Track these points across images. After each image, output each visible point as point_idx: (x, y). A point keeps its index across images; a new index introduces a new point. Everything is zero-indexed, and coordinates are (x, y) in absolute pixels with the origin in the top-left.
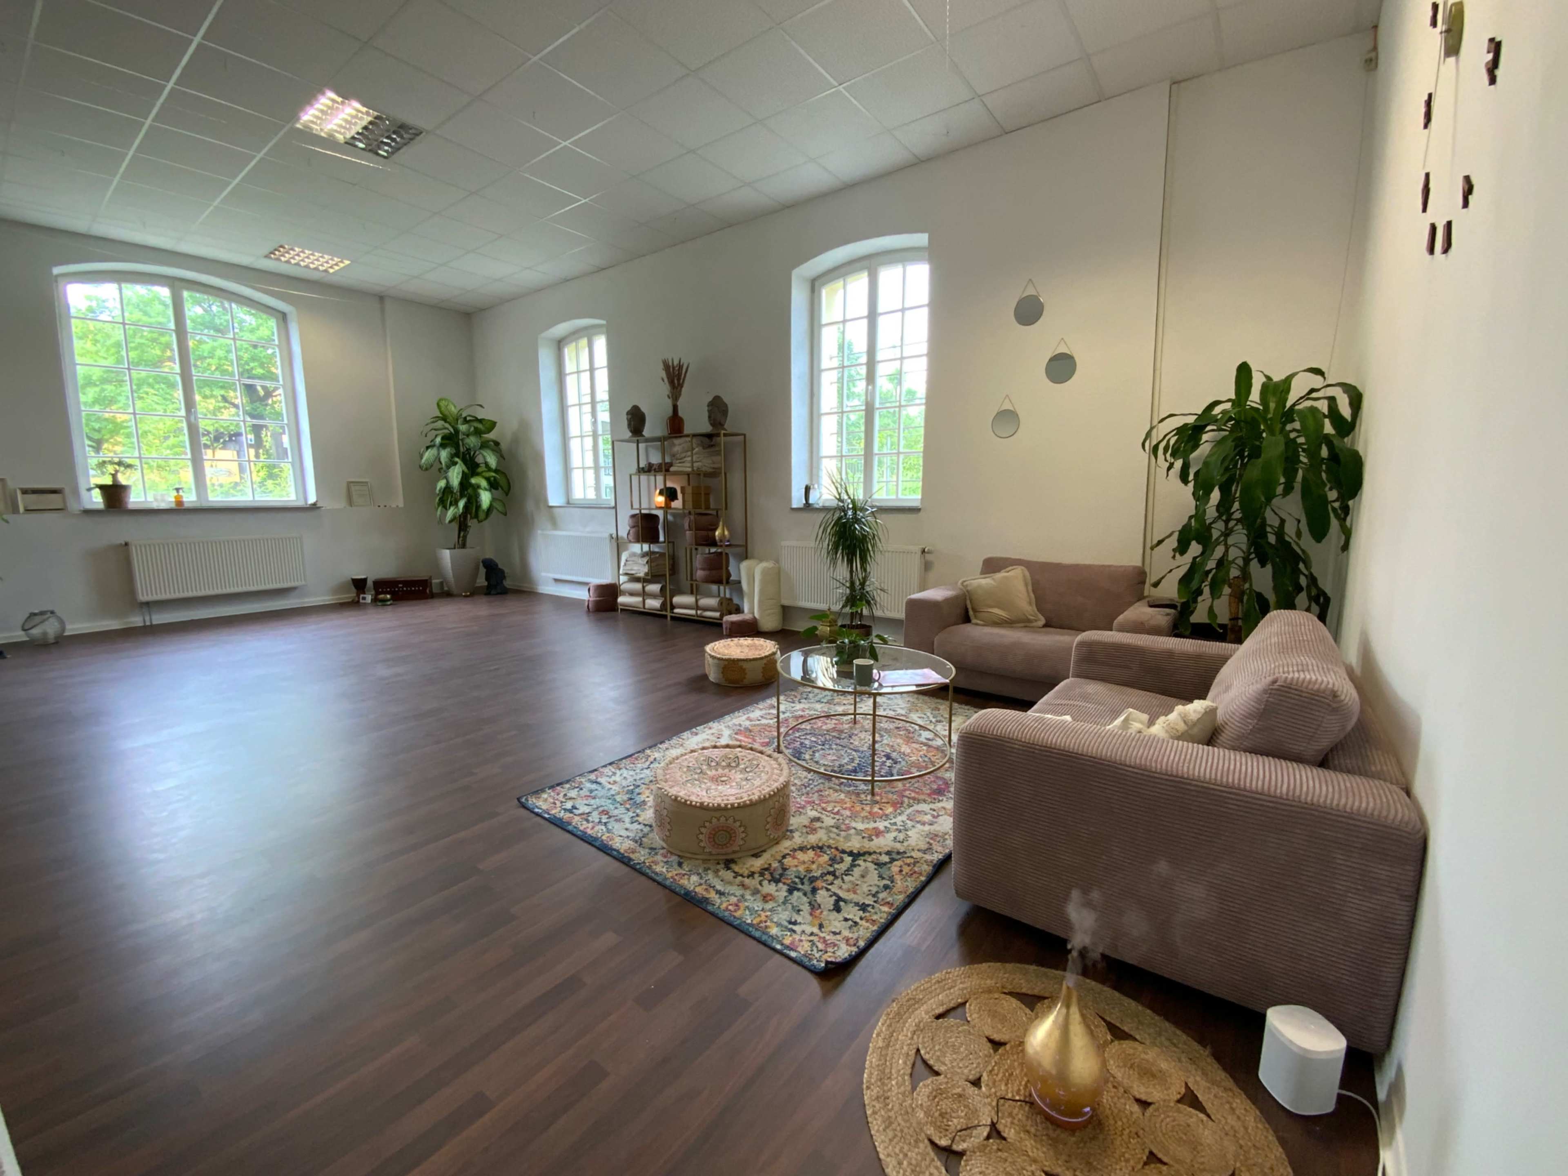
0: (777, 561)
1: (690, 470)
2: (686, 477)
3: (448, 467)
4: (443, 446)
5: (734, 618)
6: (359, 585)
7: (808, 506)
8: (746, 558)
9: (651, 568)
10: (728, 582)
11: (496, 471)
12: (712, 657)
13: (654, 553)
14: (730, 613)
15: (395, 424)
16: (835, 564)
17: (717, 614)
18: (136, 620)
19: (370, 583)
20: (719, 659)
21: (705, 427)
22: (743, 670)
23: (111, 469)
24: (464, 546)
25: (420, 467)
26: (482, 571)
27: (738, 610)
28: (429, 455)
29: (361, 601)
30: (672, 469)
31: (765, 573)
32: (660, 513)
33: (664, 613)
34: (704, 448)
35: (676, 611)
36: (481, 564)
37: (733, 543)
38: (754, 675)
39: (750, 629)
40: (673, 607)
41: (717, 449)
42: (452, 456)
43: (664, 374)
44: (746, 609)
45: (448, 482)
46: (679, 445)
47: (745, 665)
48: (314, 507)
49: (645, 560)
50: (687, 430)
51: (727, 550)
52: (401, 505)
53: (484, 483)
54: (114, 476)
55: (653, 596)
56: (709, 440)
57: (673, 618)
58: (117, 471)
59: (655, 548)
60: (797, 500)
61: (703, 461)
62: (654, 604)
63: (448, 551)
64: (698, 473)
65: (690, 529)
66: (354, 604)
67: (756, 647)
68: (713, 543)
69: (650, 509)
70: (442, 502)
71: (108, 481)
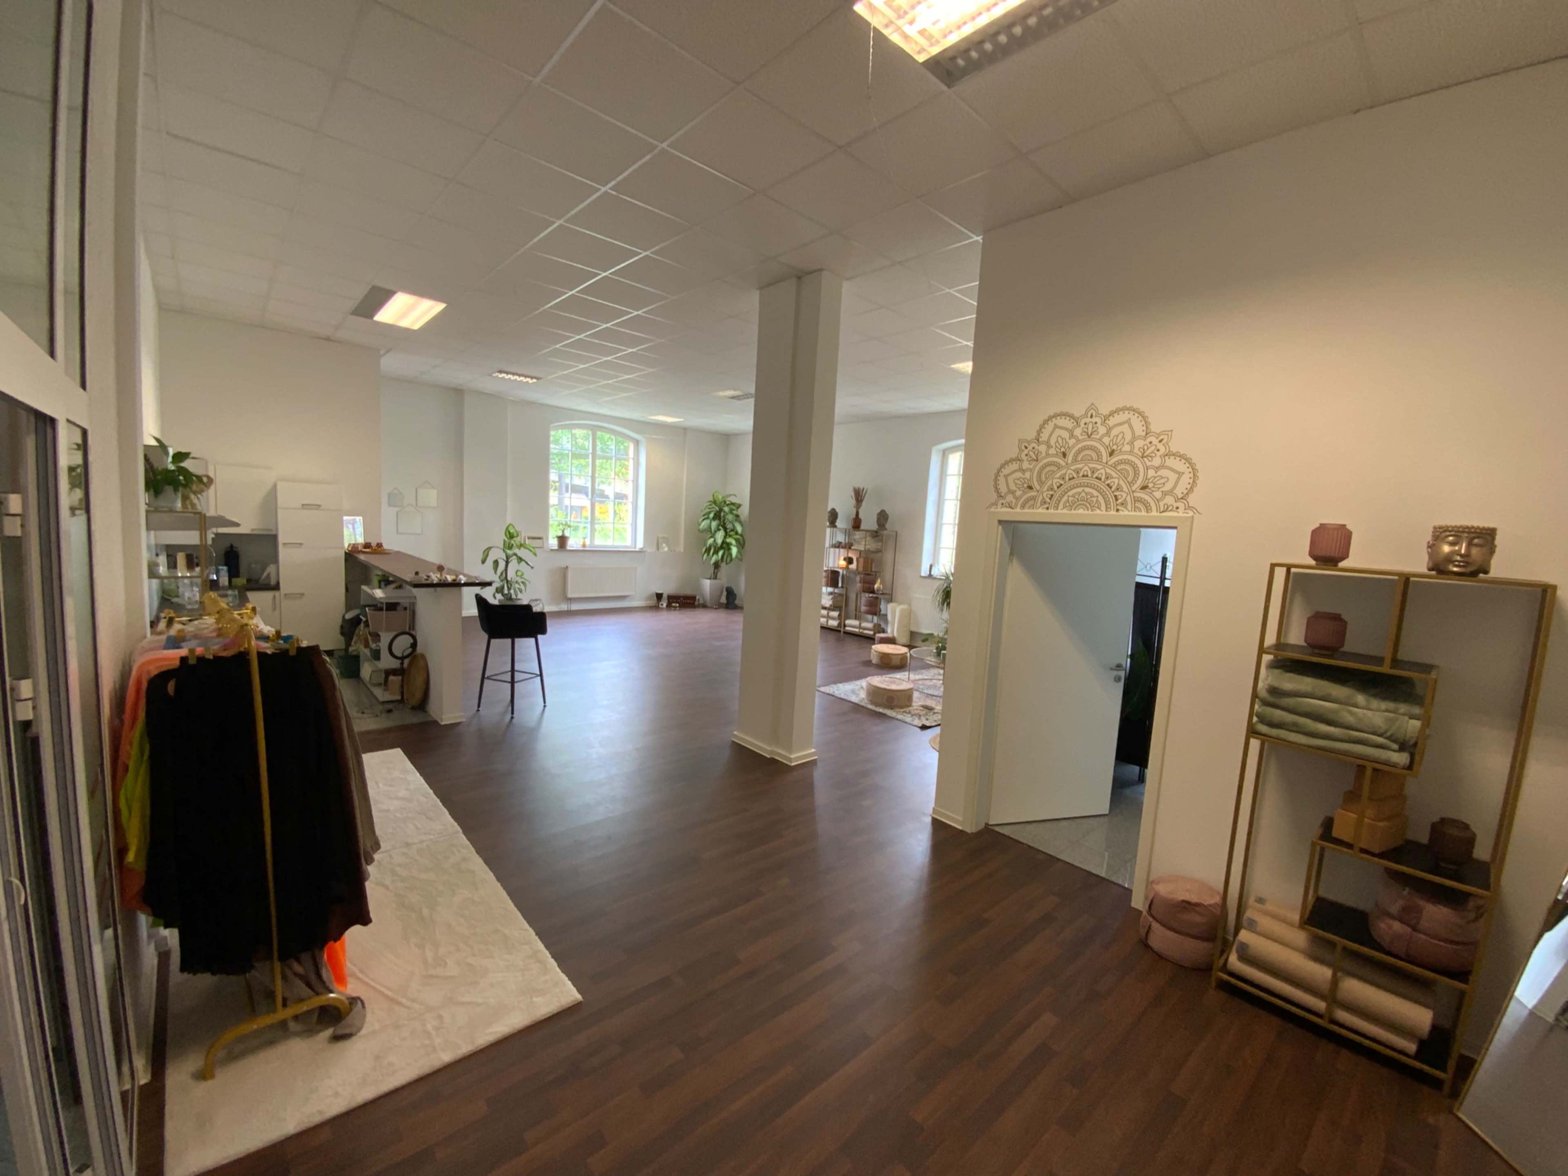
0: (910, 605)
1: (863, 549)
2: (859, 553)
3: (715, 532)
4: (714, 519)
5: (882, 635)
6: (659, 596)
7: (930, 576)
8: (891, 601)
9: (833, 602)
10: (879, 615)
11: (741, 535)
12: (876, 651)
13: (835, 593)
14: (879, 632)
15: (684, 502)
16: (942, 610)
17: (872, 633)
18: (564, 607)
19: (665, 596)
20: (879, 652)
21: (874, 527)
22: (891, 659)
23: (561, 527)
24: (715, 578)
25: (699, 530)
26: (725, 593)
27: (884, 631)
28: (704, 524)
29: (660, 606)
30: (853, 548)
31: (902, 611)
32: (841, 571)
33: (839, 629)
34: (873, 537)
35: (847, 628)
36: (725, 590)
37: (885, 592)
38: (896, 662)
39: (891, 641)
40: (845, 626)
41: (880, 537)
42: (719, 525)
43: (853, 494)
44: (889, 630)
45: (715, 541)
46: (858, 535)
47: (892, 656)
48: (641, 552)
49: (831, 597)
50: (863, 527)
51: (880, 596)
52: (682, 551)
53: (734, 542)
54: (563, 531)
55: (833, 619)
56: (875, 535)
57: (844, 632)
58: (564, 529)
59: (836, 591)
60: (924, 571)
61: (872, 545)
62: (833, 623)
63: (708, 581)
64: (868, 551)
65: (860, 582)
66: (656, 608)
67: (897, 649)
68: (873, 592)
69: (834, 567)
70: (708, 550)
71: (560, 534)
